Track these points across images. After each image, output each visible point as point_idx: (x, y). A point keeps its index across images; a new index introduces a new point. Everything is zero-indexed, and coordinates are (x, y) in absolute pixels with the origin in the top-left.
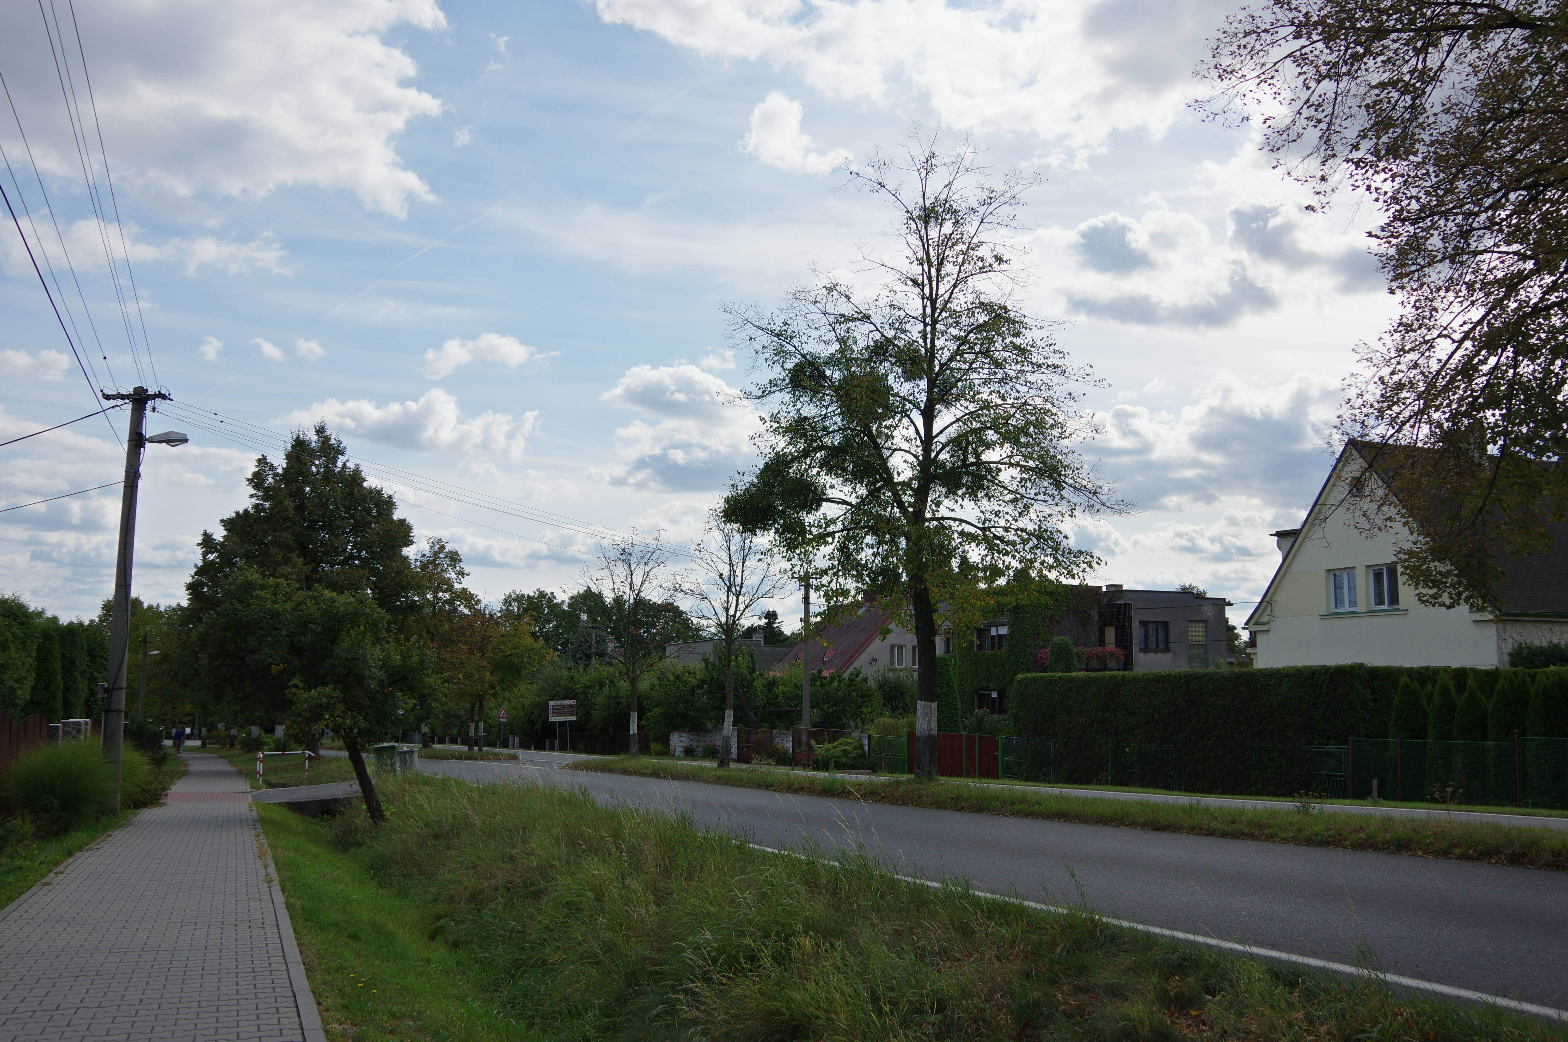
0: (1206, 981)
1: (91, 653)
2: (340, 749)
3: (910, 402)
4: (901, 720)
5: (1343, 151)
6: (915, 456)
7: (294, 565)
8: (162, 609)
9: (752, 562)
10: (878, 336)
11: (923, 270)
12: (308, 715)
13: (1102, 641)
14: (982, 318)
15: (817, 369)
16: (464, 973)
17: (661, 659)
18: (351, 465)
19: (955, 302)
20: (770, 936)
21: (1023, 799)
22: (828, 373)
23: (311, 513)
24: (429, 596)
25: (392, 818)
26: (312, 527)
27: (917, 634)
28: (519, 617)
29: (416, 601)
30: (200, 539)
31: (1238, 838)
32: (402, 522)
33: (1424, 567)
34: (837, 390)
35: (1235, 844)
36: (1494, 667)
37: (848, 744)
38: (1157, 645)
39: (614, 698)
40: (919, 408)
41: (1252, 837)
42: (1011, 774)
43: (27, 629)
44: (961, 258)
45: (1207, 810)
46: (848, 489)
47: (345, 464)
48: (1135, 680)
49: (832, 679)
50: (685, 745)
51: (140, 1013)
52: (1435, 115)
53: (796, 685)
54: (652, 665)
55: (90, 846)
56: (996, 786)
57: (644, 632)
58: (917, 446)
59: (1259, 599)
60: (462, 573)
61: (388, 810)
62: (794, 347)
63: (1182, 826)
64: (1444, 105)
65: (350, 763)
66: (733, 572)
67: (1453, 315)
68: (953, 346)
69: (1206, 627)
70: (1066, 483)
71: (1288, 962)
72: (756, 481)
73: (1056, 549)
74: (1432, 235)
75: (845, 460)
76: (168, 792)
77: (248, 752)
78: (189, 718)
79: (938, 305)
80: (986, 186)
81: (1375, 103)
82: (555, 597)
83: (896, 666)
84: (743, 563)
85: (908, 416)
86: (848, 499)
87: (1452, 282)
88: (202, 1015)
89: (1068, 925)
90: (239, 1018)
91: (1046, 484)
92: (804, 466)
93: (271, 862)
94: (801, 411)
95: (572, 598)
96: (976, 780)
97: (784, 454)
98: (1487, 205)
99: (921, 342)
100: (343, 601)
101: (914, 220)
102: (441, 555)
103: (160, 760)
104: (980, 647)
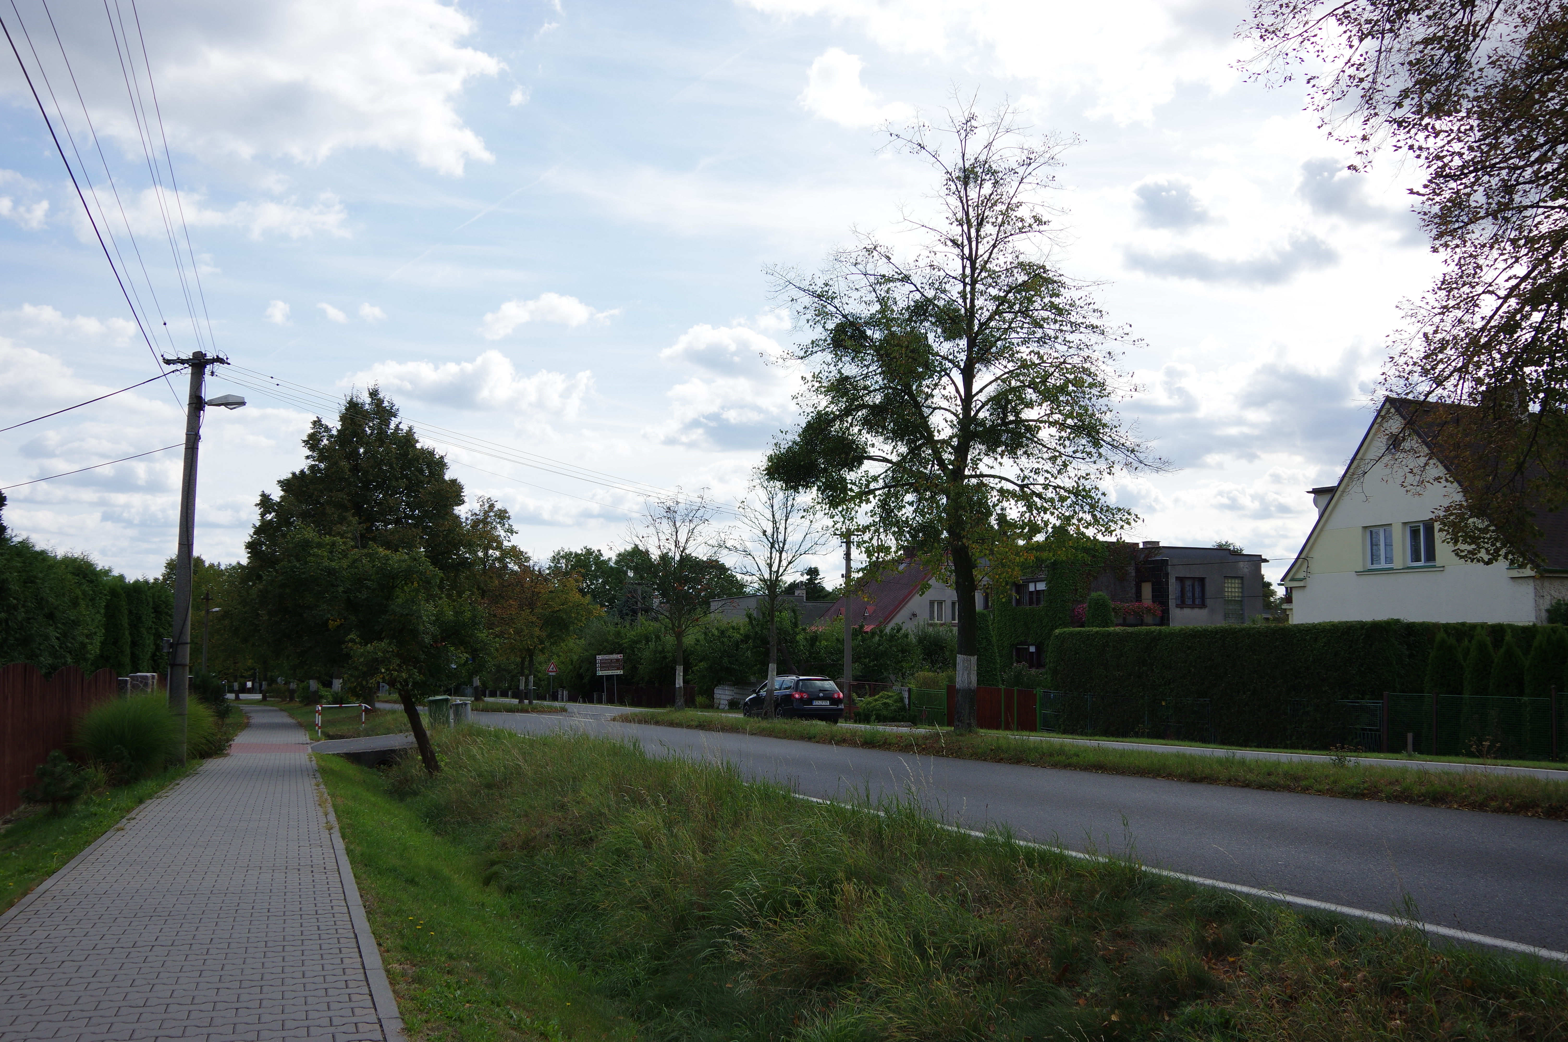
0: (1243, 928)
1: (157, 610)
2: (395, 702)
3: (950, 361)
4: (941, 674)
5: (1385, 111)
6: (955, 415)
7: (349, 524)
8: (223, 567)
9: (795, 519)
10: (918, 296)
11: (963, 230)
12: (365, 669)
13: (1138, 597)
14: (1022, 278)
15: (858, 329)
16: (518, 917)
17: (705, 614)
18: (404, 427)
19: (995, 262)
20: (814, 883)
21: (1061, 751)
22: (869, 333)
23: (366, 473)
24: (480, 554)
25: (446, 769)
26: (366, 487)
27: (957, 589)
28: (566, 573)
29: (467, 558)
30: (258, 500)
31: (1274, 790)
32: (454, 482)
33: (1463, 524)
34: (877, 350)
35: (1270, 796)
36: (1531, 624)
37: (889, 697)
38: (1194, 601)
39: (660, 652)
40: (958, 367)
41: (1288, 789)
42: (1049, 727)
43: (96, 586)
44: (1000, 218)
45: (1243, 763)
46: (888, 447)
47: (397, 426)
48: (1172, 634)
49: (873, 634)
50: (730, 698)
51: (211, 951)
52: (1481, 70)
53: (838, 640)
54: (697, 620)
55: (159, 794)
56: (1035, 739)
57: (689, 588)
58: (956, 405)
59: (1295, 556)
60: (511, 531)
61: (443, 760)
62: (836, 307)
63: (1218, 778)
64: (1490, 57)
65: (406, 715)
66: (776, 529)
67: (1498, 272)
68: (992, 306)
69: (1242, 583)
70: (1104, 441)
71: (1325, 910)
72: (798, 439)
73: (1093, 507)
74: (1475, 191)
75: (885, 419)
76: (231, 742)
77: (307, 705)
78: (249, 673)
79: (977, 265)
80: (1025, 147)
81: (1418, 61)
82: (601, 555)
83: (936, 621)
84: (786, 520)
85: (948, 375)
86: (889, 457)
87: (1497, 239)
88: (268, 954)
89: (1107, 874)
90: (304, 958)
91: (1084, 441)
92: (846, 424)
93: (331, 810)
94: (843, 371)
95: (620, 555)
96: (1016, 733)
97: (826, 413)
98: (1532, 159)
99: (960, 301)
100: (398, 559)
101: (953, 181)
102: (492, 514)
103: (223, 712)
104: (1018, 602)
